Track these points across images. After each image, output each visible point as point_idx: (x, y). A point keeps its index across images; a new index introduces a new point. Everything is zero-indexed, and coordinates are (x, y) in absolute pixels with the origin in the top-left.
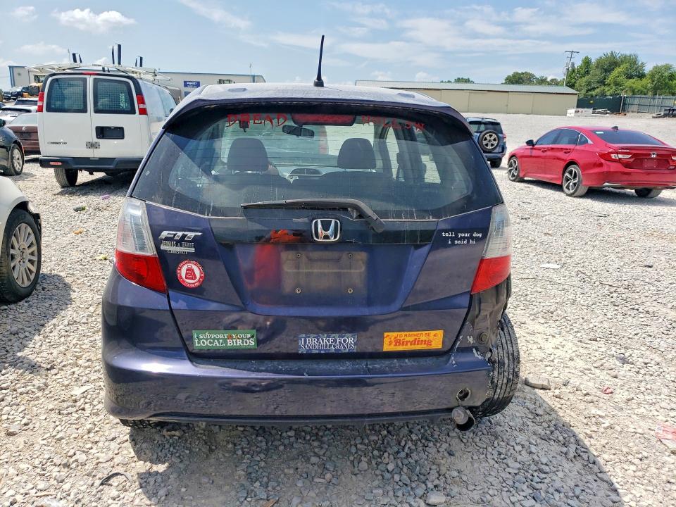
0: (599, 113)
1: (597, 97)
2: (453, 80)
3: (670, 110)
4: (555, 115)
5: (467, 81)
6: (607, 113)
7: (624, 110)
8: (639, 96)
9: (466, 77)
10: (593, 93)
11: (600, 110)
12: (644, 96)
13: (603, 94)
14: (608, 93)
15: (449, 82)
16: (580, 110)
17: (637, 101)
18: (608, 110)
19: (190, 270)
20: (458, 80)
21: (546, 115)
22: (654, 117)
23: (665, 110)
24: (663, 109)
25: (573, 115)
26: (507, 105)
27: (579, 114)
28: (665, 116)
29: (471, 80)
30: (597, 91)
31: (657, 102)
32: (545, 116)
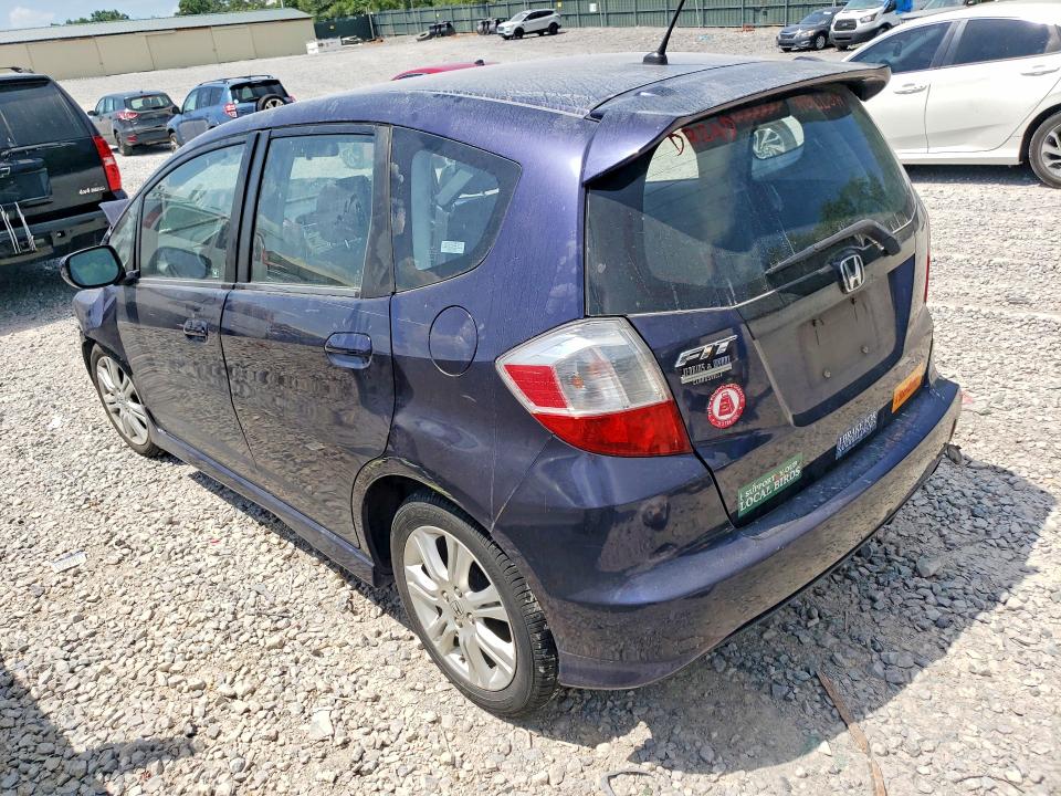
0: (347, 43)
1: (336, 19)
2: (89, 18)
3: (435, 27)
4: (291, 55)
5: (114, 16)
6: (357, 42)
7: (376, 34)
8: (390, 11)
9: (109, 9)
10: (328, 14)
11: (348, 39)
12: (395, 11)
13: (342, 15)
14: (348, 12)
15: (83, 21)
16: (324, 41)
17: (389, 20)
18: (359, 36)
19: (726, 400)
20: (100, 17)
21: (280, 56)
22: (419, 40)
23: (431, 28)
24: (426, 26)
25: (317, 51)
26: (215, 50)
27: (325, 47)
28: (431, 36)
29: (121, 13)
30: (332, 10)
31: (414, 17)
32: (278, 59)
